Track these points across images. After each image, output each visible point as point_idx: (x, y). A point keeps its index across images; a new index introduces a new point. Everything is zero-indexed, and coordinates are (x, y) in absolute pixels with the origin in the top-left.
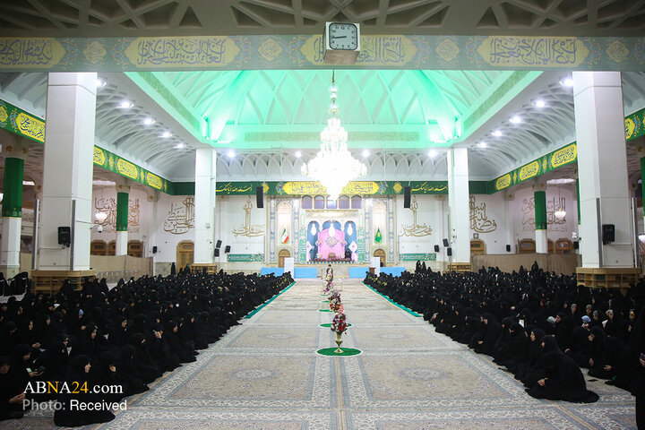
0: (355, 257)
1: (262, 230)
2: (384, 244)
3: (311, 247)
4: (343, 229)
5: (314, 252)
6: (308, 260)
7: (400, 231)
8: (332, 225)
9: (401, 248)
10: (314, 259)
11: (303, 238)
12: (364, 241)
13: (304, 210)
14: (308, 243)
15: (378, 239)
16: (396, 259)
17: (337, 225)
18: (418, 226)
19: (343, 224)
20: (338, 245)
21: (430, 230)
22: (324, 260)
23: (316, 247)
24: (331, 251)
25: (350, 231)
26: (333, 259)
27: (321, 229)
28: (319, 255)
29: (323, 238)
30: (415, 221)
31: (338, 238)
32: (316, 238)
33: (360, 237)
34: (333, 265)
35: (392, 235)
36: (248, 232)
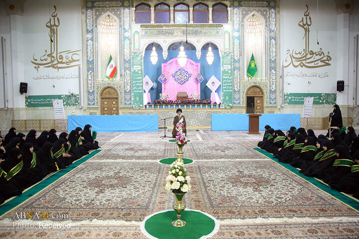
0: (215, 98)
1: (75, 57)
2: (261, 78)
3: (152, 84)
4: (199, 54)
5: (157, 91)
6: (145, 103)
7: (284, 59)
8: (182, 48)
9: (285, 85)
10: (157, 101)
11: (137, 68)
12: (232, 74)
13: (139, 25)
14: (147, 78)
15: (251, 71)
16: (279, 101)
17: (190, 47)
18: (312, 53)
19: (199, 47)
20: (191, 81)
21: (329, 58)
22: (170, 103)
23: (159, 85)
24: (182, 90)
25: (210, 58)
26: (184, 101)
27: (165, 54)
28: (163, 96)
29: (169, 70)
30: (307, 44)
31: (190, 71)
32: (159, 71)
33: (225, 67)
34: (185, 109)
35: (273, 65)
36: (54, 61)
